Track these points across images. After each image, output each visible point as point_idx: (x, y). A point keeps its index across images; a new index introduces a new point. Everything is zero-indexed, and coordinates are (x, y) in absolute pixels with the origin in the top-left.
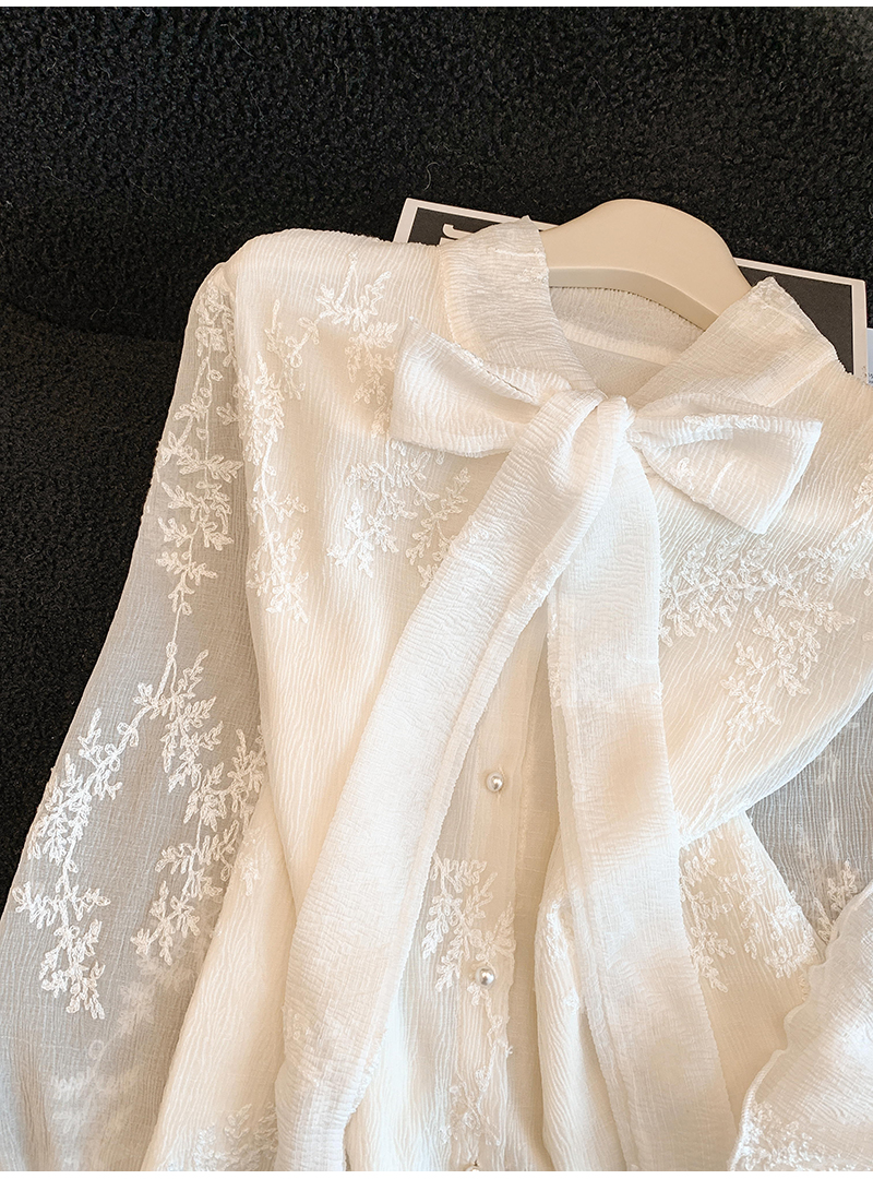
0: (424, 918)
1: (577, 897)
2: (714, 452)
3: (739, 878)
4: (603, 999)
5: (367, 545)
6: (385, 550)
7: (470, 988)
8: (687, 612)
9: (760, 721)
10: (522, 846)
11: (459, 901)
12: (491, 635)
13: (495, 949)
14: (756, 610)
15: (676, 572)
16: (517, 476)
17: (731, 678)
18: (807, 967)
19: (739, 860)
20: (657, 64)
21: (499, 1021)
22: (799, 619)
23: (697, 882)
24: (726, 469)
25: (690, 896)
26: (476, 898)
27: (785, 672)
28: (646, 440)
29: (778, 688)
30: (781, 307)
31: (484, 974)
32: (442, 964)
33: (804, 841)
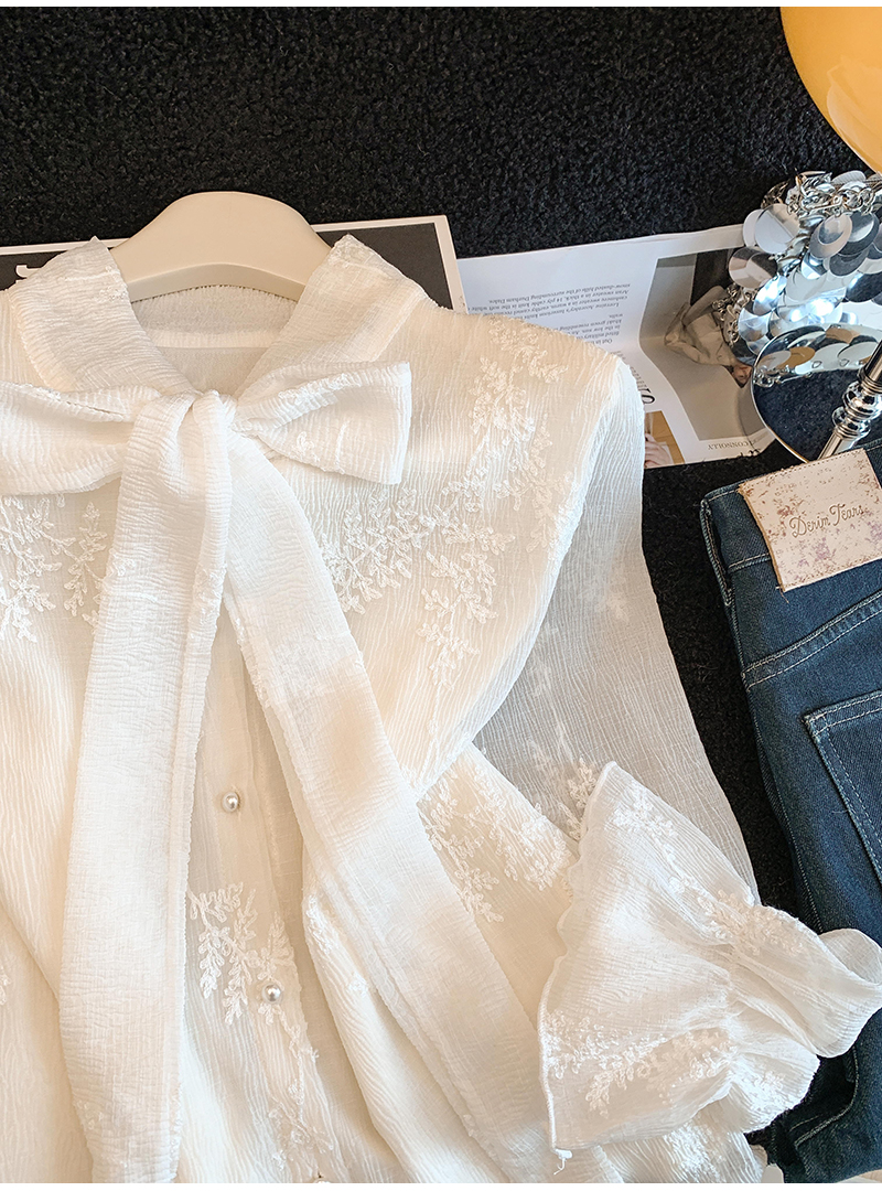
0: (194, 959)
1: (330, 884)
2: (327, 419)
3: (482, 811)
4: (388, 972)
5: (19, 611)
6: (41, 609)
7: (261, 1009)
8: (369, 577)
9: (460, 657)
10: (276, 854)
11: (226, 930)
12: (182, 658)
13: (274, 963)
14: (429, 555)
15: (343, 543)
16: (137, 496)
17: (425, 626)
18: (564, 870)
19: (477, 792)
20: (156, 57)
21: (298, 1032)
22: (468, 551)
23: (446, 827)
24: (342, 432)
25: (445, 843)
26: (242, 921)
27: (471, 603)
28: (257, 426)
29: (469, 621)
30: (361, 261)
31: (270, 991)
32: (226, 997)
33: (539, 753)
